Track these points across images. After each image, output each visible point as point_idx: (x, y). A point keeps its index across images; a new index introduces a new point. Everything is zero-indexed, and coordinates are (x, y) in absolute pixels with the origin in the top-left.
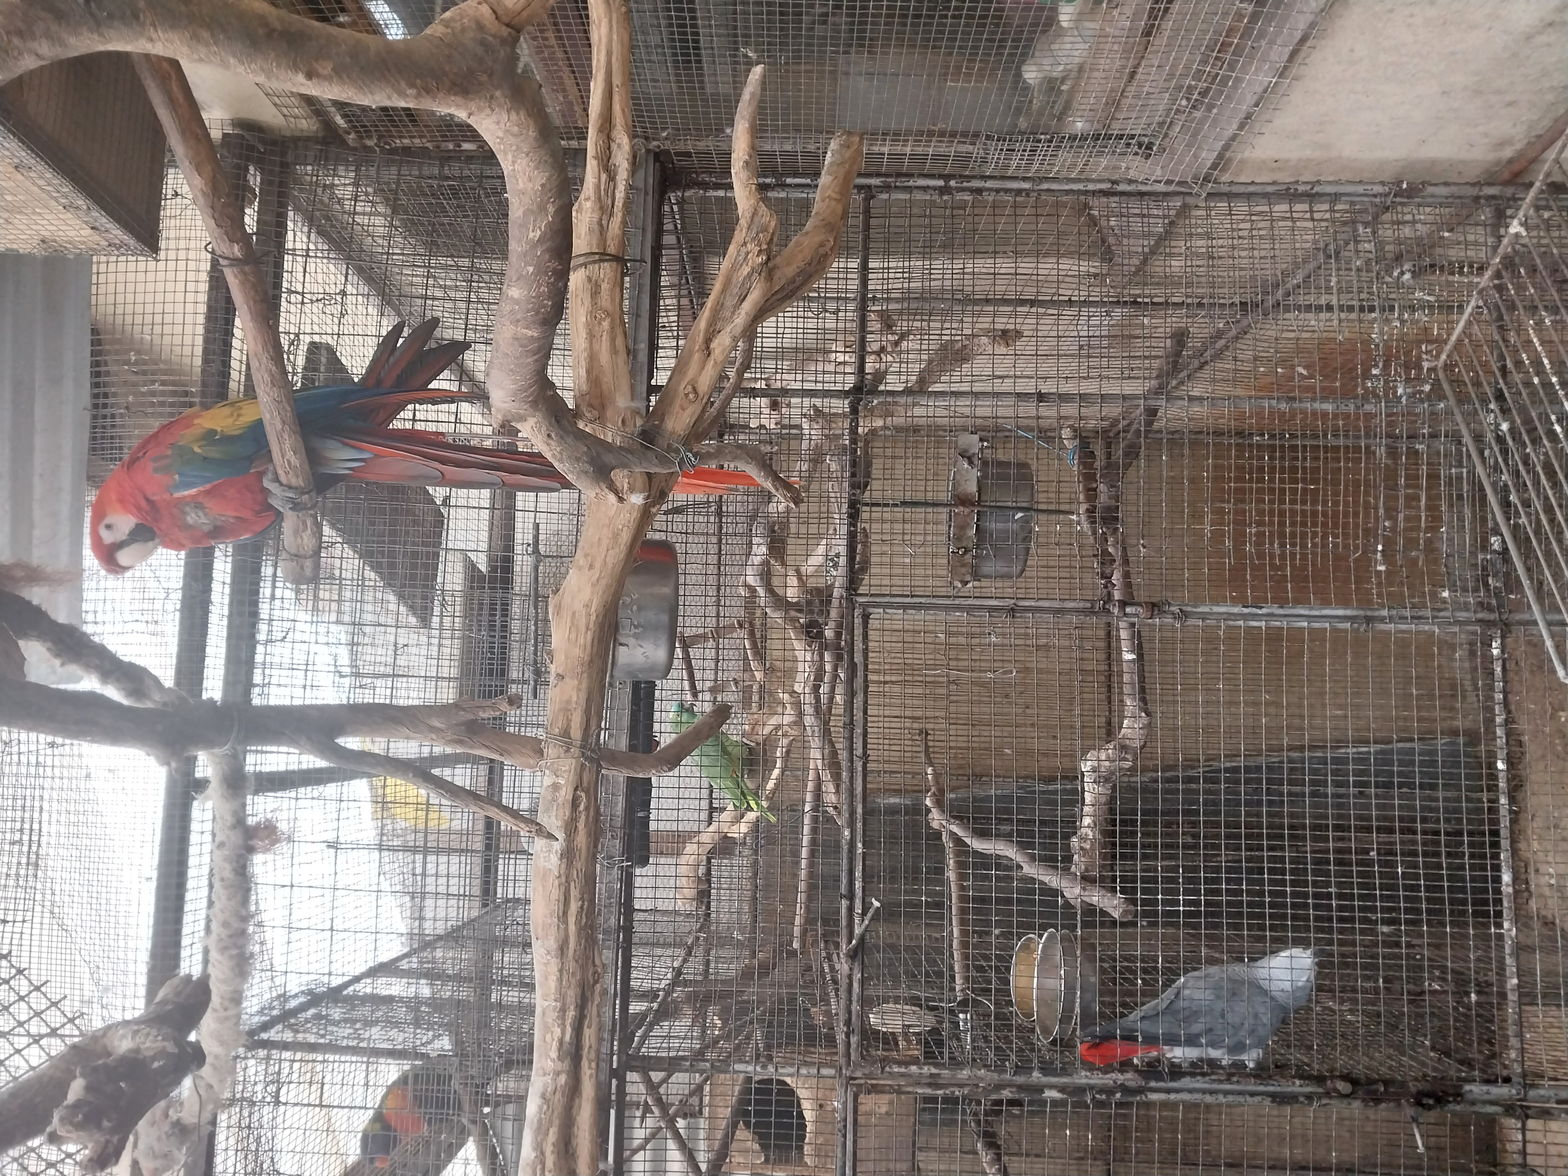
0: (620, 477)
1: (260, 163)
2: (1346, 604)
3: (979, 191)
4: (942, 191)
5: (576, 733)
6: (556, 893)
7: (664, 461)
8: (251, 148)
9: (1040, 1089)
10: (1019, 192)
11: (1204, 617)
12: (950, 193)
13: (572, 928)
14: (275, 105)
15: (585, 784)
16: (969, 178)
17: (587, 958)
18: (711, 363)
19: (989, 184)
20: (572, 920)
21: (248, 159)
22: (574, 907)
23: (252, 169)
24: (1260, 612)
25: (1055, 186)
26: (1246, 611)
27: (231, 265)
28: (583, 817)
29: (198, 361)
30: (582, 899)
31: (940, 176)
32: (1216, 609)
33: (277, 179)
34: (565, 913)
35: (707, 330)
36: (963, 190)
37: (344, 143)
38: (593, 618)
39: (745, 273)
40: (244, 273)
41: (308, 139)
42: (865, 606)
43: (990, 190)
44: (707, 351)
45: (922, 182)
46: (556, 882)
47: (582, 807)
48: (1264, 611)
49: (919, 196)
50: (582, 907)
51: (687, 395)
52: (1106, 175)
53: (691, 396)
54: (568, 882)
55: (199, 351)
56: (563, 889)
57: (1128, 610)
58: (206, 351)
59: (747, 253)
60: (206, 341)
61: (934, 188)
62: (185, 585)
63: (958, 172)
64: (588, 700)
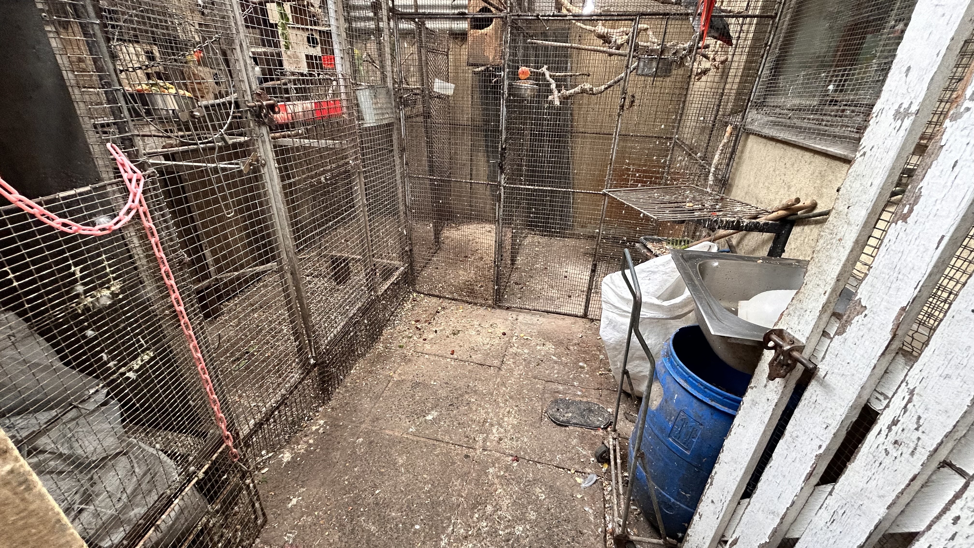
2: (615, 158)
4: (766, 45)
9: (504, 71)
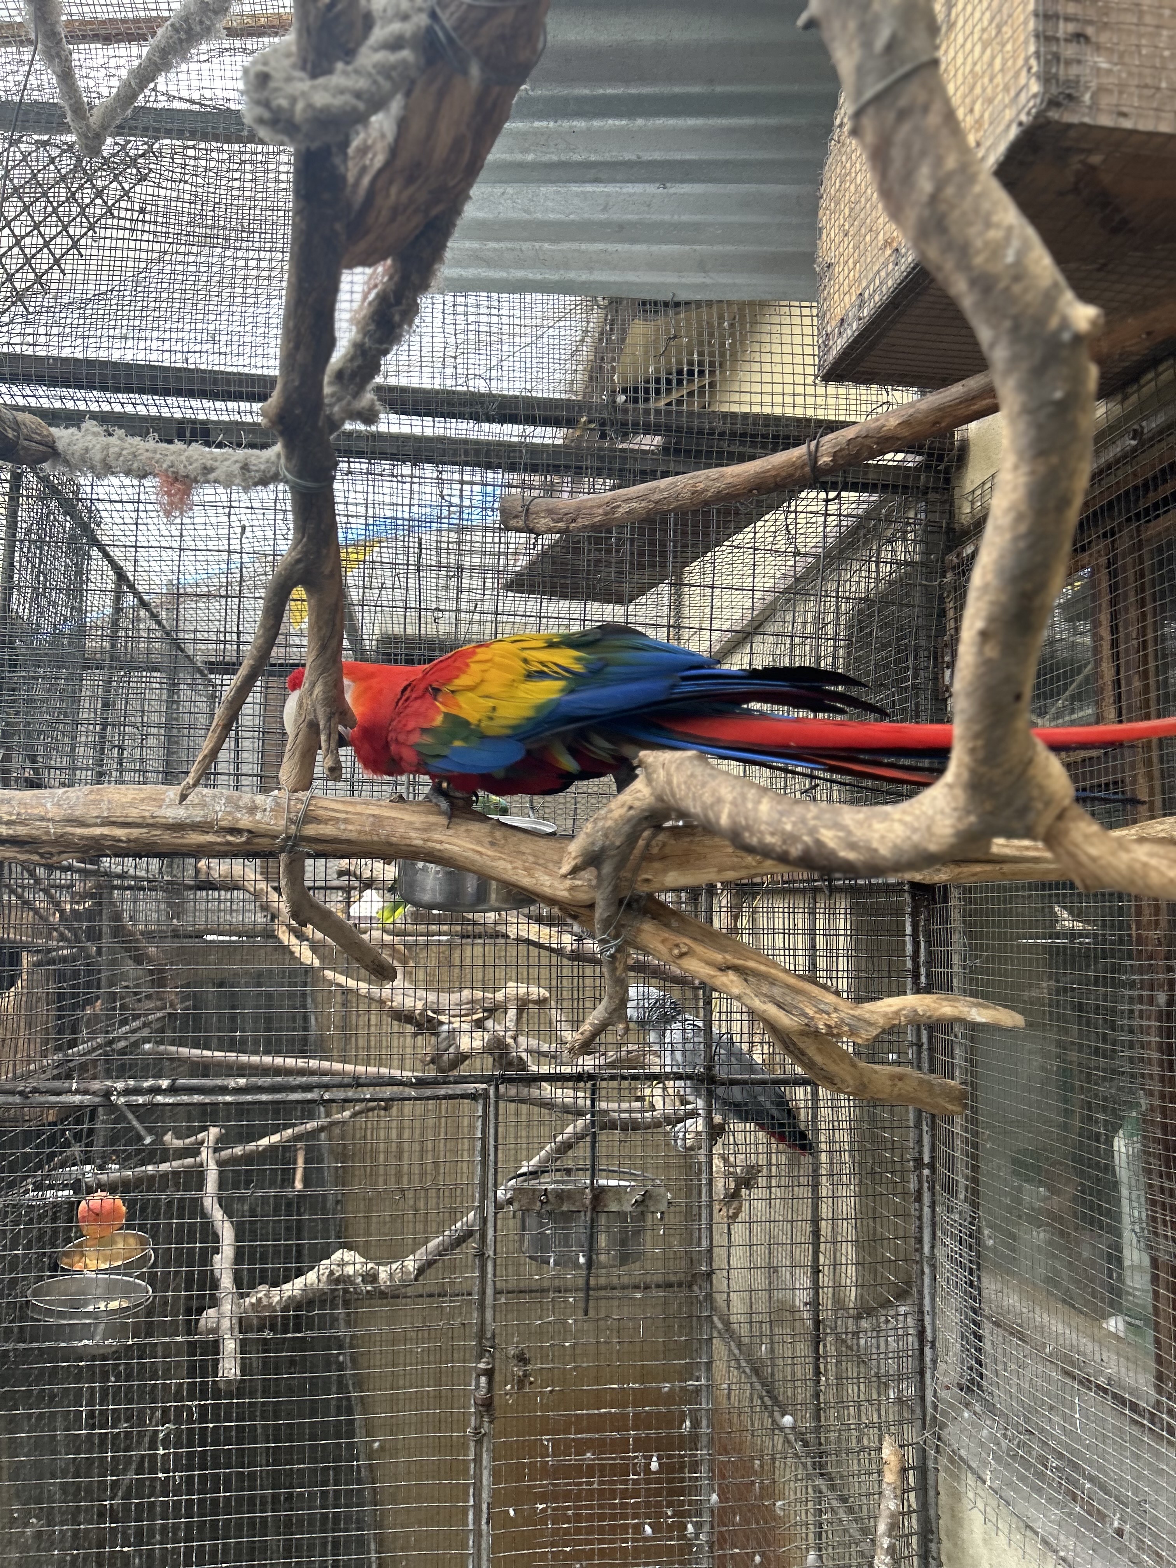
0: (589, 875)
1: (926, 467)
3: (919, 1199)
5: (311, 830)
6: (134, 813)
7: (607, 924)
8: (941, 458)
10: (920, 1241)
11: (478, 1460)
12: (916, 1168)
13: (98, 831)
14: (984, 483)
15: (256, 840)
16: (932, 1189)
17: (66, 846)
18: (712, 972)
19: (927, 1210)
20: (105, 831)
21: (930, 455)
22: (120, 833)
23: (919, 458)
24: (484, 1522)
25: (927, 1280)
26: (484, 1506)
27: (809, 452)
28: (219, 840)
29: (725, 408)
30: (129, 841)
31: (932, 1158)
32: (485, 1473)
33: (910, 484)
34: (114, 824)
35: (747, 968)
36: (920, 1182)
37: (949, 549)
38: (438, 846)
39: (808, 1010)
40: (803, 466)
41: (952, 514)
42: (485, 1095)
43: (921, 1210)
44: (725, 968)
45: (926, 1139)
46: (147, 814)
47: (230, 838)
48: (484, 1527)
49: (912, 1135)
50: (120, 841)
51: (677, 946)
52: (940, 1336)
53: (676, 951)
54: (148, 826)
55: (735, 408)
56: (139, 820)
57: (483, 1379)
58: (734, 415)
59: (828, 1014)
60: (745, 416)
61: (921, 1153)
62: (494, 396)
63: (938, 1177)
64: (349, 842)
